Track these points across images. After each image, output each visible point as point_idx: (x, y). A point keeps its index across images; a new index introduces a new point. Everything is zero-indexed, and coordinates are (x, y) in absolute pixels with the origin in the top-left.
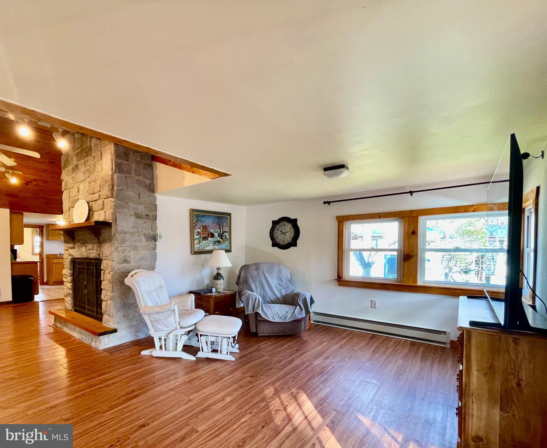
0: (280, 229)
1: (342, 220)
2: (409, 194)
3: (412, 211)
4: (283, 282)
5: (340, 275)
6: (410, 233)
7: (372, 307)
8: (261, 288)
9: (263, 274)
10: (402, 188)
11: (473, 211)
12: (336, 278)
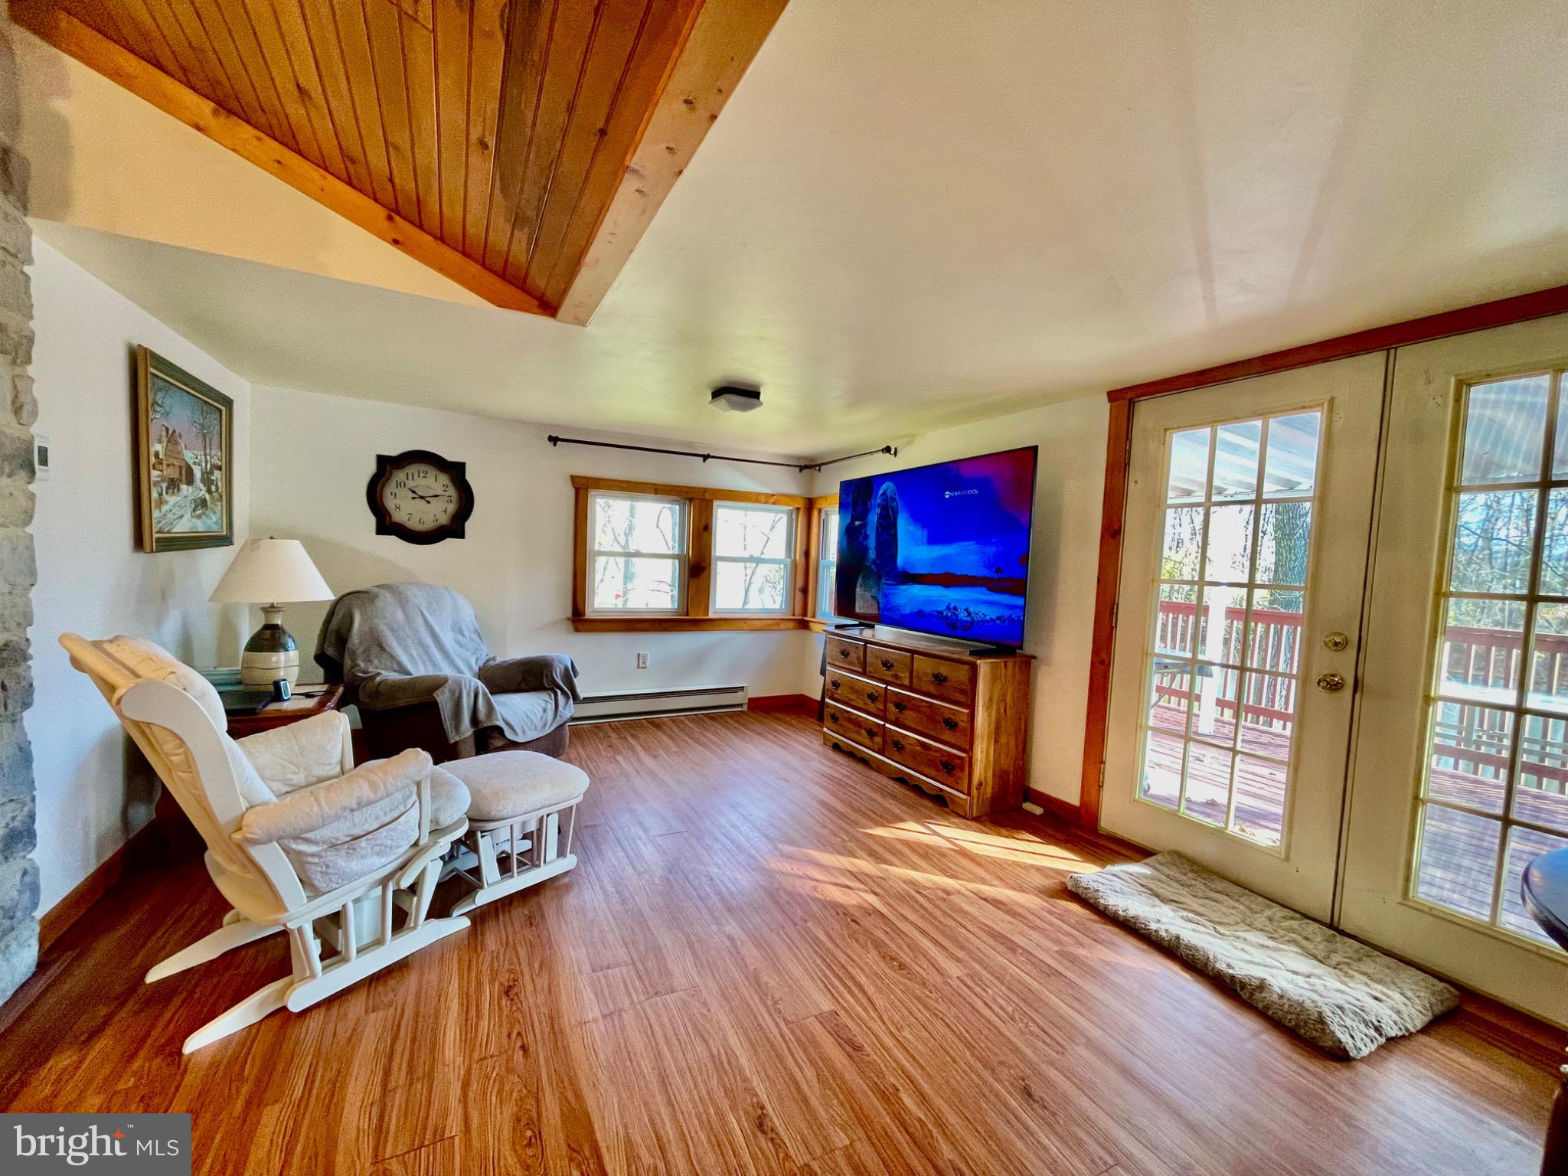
0: (410, 484)
1: (582, 488)
2: (701, 459)
3: (705, 490)
4: (463, 636)
5: (580, 607)
6: (702, 528)
7: (638, 667)
8: (426, 658)
9: (420, 617)
10: (690, 444)
11: (774, 503)
12: (569, 613)
